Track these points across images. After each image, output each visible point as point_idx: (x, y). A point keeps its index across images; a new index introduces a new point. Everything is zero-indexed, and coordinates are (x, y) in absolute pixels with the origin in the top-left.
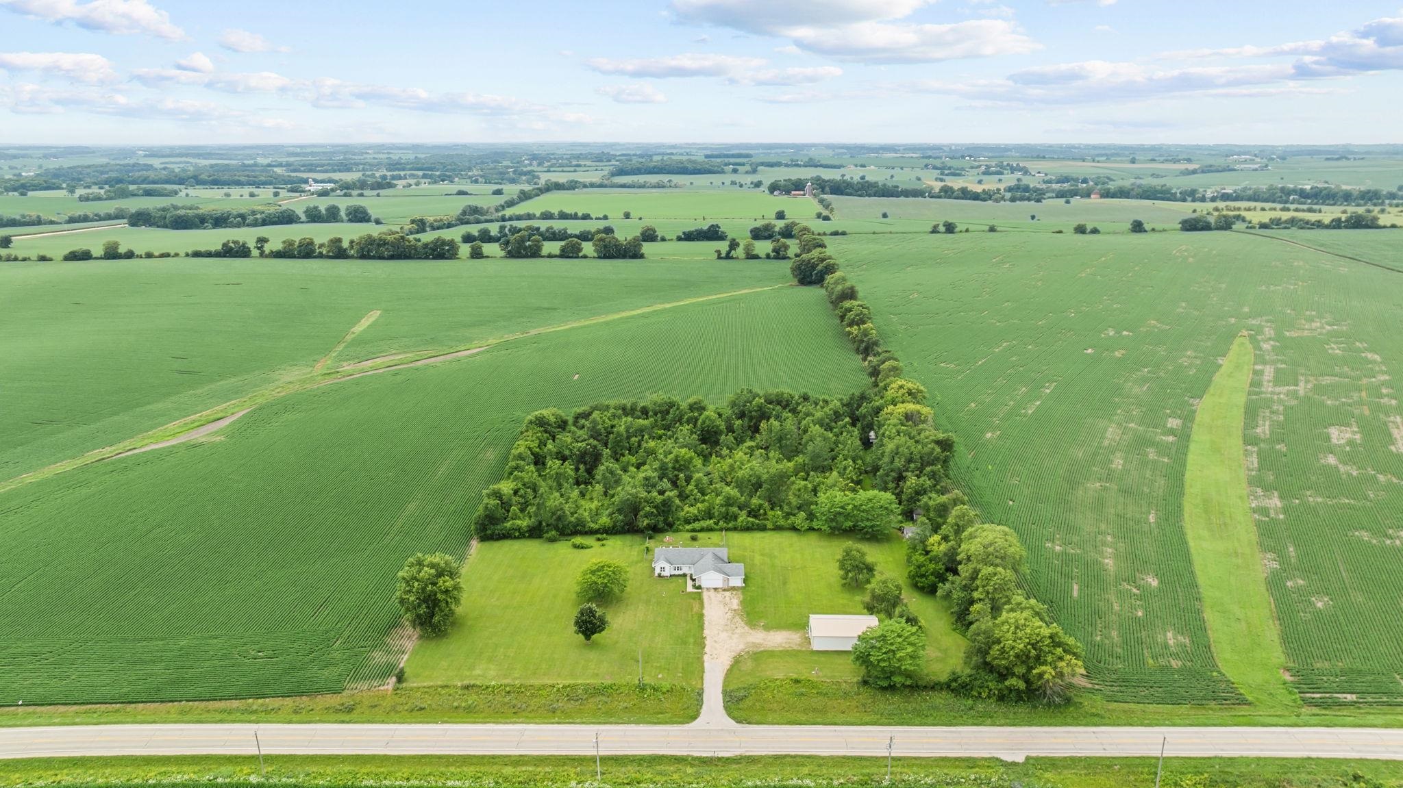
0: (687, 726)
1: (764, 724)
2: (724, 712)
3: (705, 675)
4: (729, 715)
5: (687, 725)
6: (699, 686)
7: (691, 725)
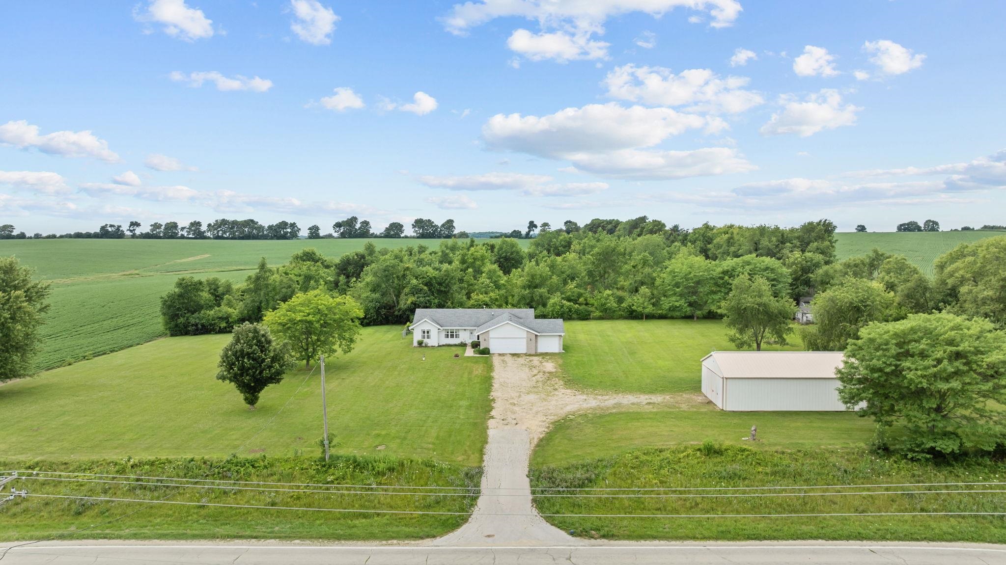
0: (427, 545)
1: (654, 538)
2: (535, 512)
3: (488, 447)
4: (550, 520)
5: (427, 541)
6: (473, 463)
7: (438, 541)
